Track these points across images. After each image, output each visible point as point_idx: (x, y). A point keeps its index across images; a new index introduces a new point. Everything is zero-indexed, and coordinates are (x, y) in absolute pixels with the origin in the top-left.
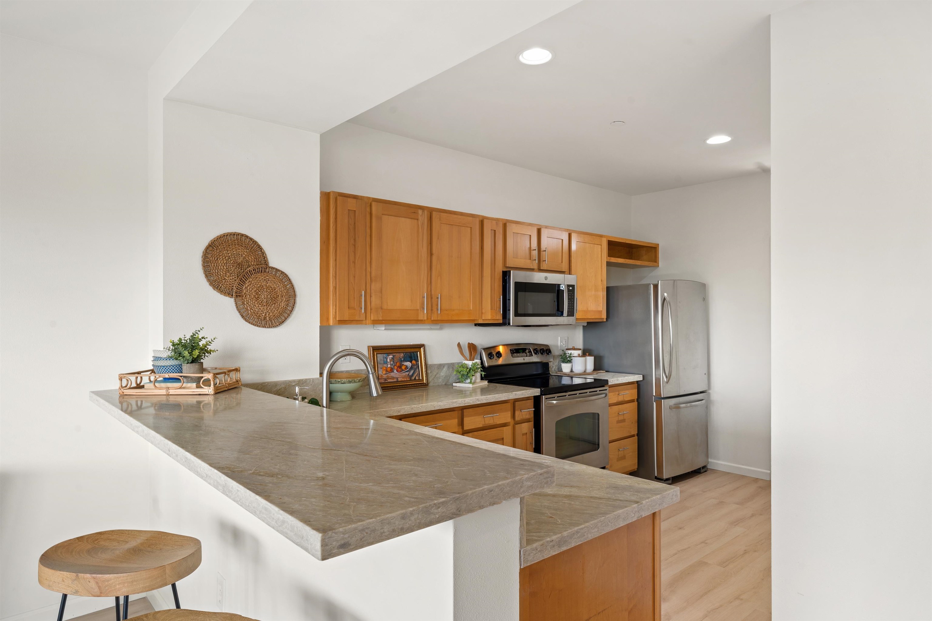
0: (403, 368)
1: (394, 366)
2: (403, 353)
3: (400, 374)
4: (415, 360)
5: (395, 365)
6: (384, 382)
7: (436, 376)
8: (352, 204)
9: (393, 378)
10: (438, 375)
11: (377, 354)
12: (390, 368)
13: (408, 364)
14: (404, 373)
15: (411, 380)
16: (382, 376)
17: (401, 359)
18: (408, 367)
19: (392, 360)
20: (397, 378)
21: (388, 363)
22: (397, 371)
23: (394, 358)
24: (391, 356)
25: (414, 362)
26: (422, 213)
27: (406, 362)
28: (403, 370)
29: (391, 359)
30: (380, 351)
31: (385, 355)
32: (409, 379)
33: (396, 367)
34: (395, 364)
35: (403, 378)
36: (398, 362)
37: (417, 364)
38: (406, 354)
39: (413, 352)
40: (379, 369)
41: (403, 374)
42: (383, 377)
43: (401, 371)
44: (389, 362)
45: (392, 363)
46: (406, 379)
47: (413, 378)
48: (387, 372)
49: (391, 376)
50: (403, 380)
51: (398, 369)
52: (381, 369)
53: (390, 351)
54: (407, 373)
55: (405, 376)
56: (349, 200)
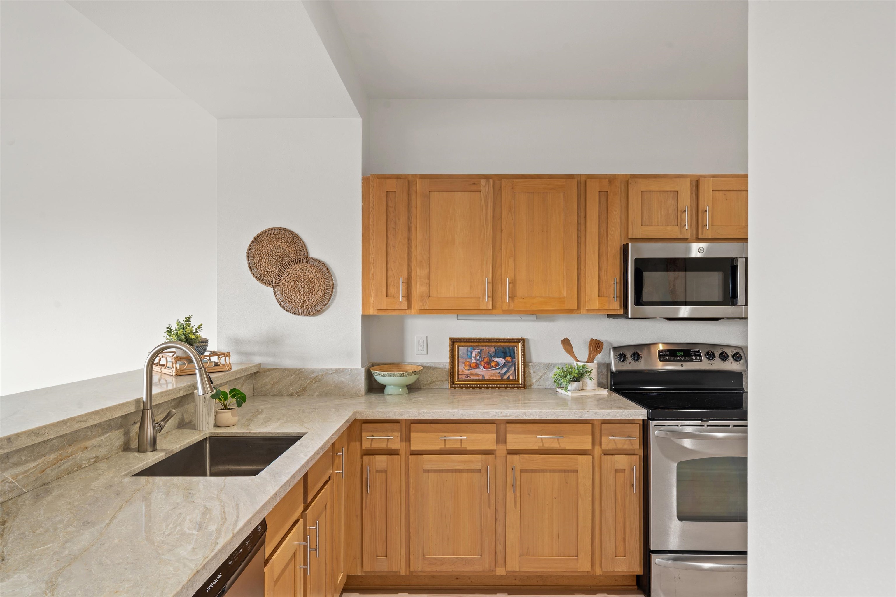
0: (493, 364)
1: (480, 362)
2: (495, 347)
3: (488, 372)
4: (510, 356)
5: (482, 361)
6: (465, 378)
7: (543, 378)
8: (391, 185)
9: (478, 375)
10: (545, 376)
11: (458, 347)
12: (475, 364)
13: (501, 361)
14: (493, 371)
15: (502, 379)
16: (463, 371)
17: (490, 354)
18: (500, 364)
19: (479, 354)
20: (484, 376)
21: (473, 358)
22: (484, 367)
23: (482, 353)
24: (477, 350)
25: (508, 358)
26: (486, 184)
27: (497, 357)
28: (492, 367)
29: (477, 353)
30: (463, 344)
31: (469, 349)
32: (500, 378)
33: (483, 363)
34: (483, 360)
35: (491, 376)
36: (486, 357)
37: (512, 361)
38: (499, 348)
39: (509, 347)
40: (460, 364)
41: (491, 372)
42: (465, 373)
43: (490, 368)
44: (474, 357)
45: (478, 357)
46: (496, 377)
47: (506, 377)
48: (471, 368)
49: (476, 373)
50: (491, 378)
51: (486, 365)
52: (463, 364)
53: (476, 344)
54: (498, 371)
55: (494, 374)
56: (388, 181)
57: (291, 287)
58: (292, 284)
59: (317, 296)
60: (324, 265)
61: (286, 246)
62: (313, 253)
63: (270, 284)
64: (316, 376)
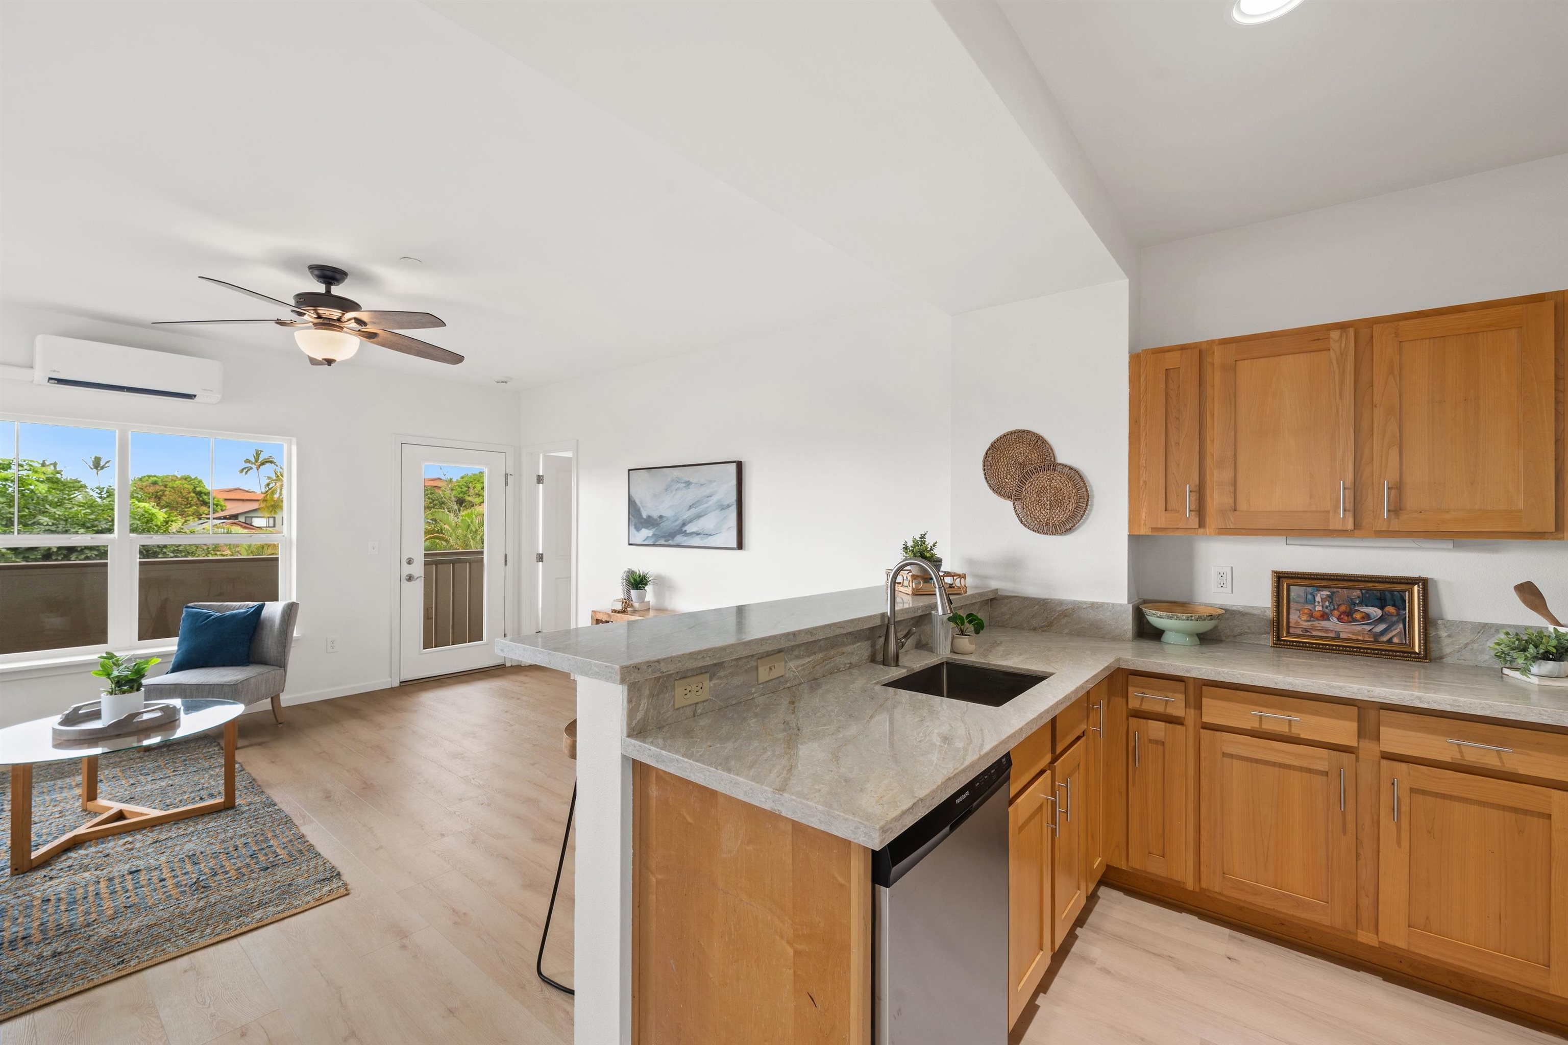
0: (1358, 616)
1: (1331, 611)
2: (1361, 590)
3: (1347, 627)
4: (1394, 605)
5: (1334, 609)
6: (1301, 633)
7: (1470, 647)
8: (1172, 360)
9: (1327, 631)
10: (1476, 646)
11: (1288, 586)
12: (1321, 613)
13: (1375, 612)
14: (1358, 626)
15: (1376, 641)
16: (1297, 623)
17: (1352, 599)
18: (1372, 616)
19: (1328, 599)
20: (1338, 633)
21: (1316, 604)
22: (1339, 619)
23: (1334, 597)
24: (1326, 593)
25: (1390, 609)
26: (1341, 336)
27: (1366, 606)
28: (1355, 620)
29: (1325, 597)
30: (1298, 582)
31: (1309, 589)
32: (1372, 640)
33: (1336, 613)
34: (1336, 607)
35: (1353, 635)
36: (1344, 604)
37: (1398, 614)
38: (1370, 592)
39: (1391, 592)
40: (1292, 611)
41: (1353, 627)
42: (1302, 625)
43: (1350, 622)
44: (1319, 602)
45: (1327, 604)
46: (1363, 637)
47: (1385, 638)
48: (1312, 619)
49: (1322, 627)
50: (1354, 637)
51: (1342, 616)
52: (1298, 612)
53: (1323, 583)
54: (1368, 628)
55: (1359, 631)
56: (1168, 355)
57: (1033, 500)
58: (1035, 496)
59: (1067, 511)
60: (1077, 472)
61: (1028, 451)
62: (1063, 457)
63: (1009, 497)
64: (1066, 610)
